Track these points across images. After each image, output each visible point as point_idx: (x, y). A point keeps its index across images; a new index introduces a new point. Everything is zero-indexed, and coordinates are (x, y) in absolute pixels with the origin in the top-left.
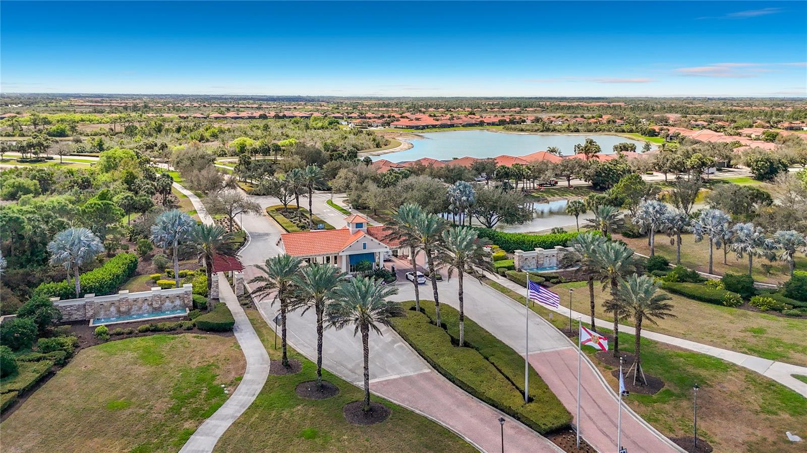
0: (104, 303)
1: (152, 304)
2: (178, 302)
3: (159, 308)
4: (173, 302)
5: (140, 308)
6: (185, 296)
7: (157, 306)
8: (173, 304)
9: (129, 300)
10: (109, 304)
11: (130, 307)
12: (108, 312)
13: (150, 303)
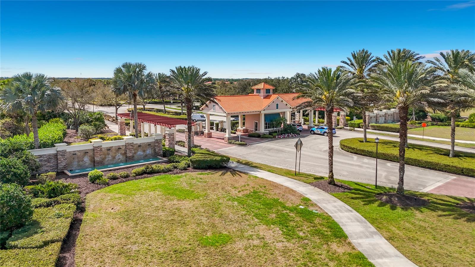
0: (77, 153)
1: (125, 153)
2: (149, 151)
3: (133, 157)
4: (144, 151)
5: (114, 158)
6: (156, 144)
7: (131, 155)
8: (145, 154)
9: (103, 150)
10: (82, 154)
11: (104, 156)
12: (81, 163)
13: (123, 152)
